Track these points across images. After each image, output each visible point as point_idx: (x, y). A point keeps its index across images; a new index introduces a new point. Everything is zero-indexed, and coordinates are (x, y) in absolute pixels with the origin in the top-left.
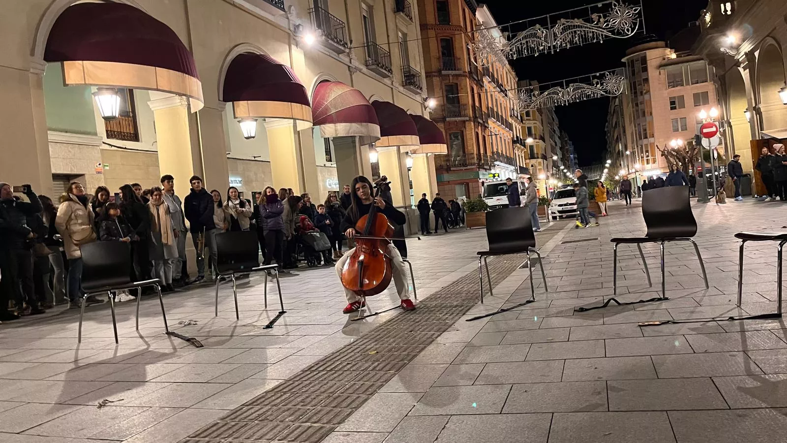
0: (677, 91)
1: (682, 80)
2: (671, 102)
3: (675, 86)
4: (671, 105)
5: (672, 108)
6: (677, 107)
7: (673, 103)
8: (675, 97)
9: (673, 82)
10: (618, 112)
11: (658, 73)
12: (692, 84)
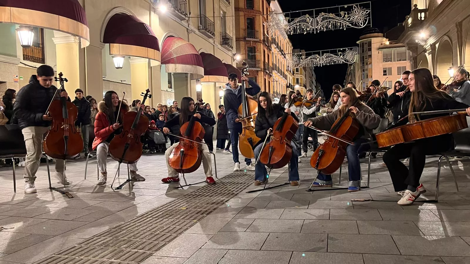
0: (388, 65)
1: (391, 58)
2: (384, 71)
3: (387, 61)
4: (384, 72)
5: (384, 75)
6: (387, 74)
7: (385, 71)
8: (386, 68)
9: (386, 59)
10: (352, 74)
11: (378, 52)
12: (397, 61)
